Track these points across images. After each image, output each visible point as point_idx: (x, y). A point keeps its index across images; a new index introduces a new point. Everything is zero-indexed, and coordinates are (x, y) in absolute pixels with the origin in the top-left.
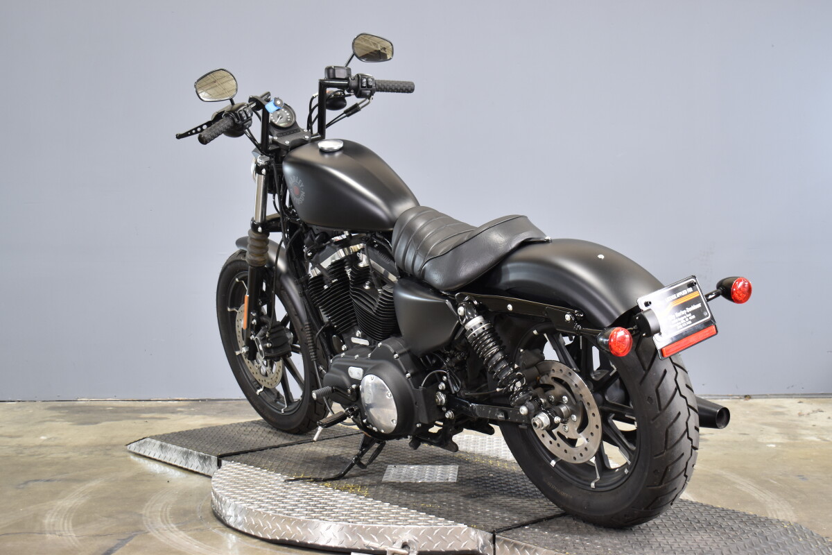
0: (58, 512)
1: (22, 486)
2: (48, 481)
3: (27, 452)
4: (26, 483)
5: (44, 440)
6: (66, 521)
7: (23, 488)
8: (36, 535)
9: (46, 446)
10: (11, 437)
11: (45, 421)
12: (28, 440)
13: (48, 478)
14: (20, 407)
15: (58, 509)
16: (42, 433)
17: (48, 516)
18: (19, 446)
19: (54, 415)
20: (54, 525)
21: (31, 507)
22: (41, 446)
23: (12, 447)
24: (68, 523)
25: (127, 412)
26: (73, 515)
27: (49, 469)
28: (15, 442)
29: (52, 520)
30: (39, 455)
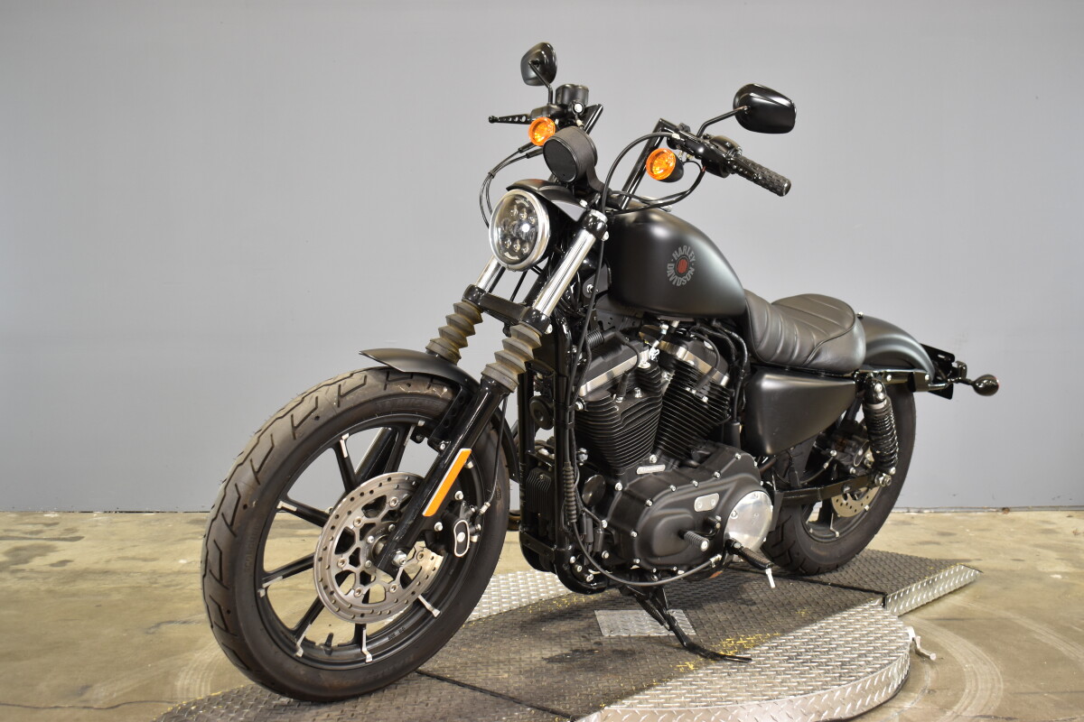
0: (195, 669)
1: (152, 630)
2: (185, 622)
3: (162, 581)
4: (158, 625)
5: (184, 565)
6: (203, 684)
7: (153, 633)
8: (165, 704)
9: (185, 573)
10: (145, 560)
11: (186, 539)
12: (163, 565)
13: (184, 619)
14: (158, 520)
15: (195, 666)
16: (182, 555)
17: (182, 675)
18: (154, 572)
19: (197, 530)
20: (188, 690)
21: (162, 661)
22: (179, 573)
23: (143, 574)
24: (206, 686)
25: (282, 527)
26: (212, 674)
27: (187, 606)
28: (149, 566)
29: (187, 682)
30: (177, 585)
